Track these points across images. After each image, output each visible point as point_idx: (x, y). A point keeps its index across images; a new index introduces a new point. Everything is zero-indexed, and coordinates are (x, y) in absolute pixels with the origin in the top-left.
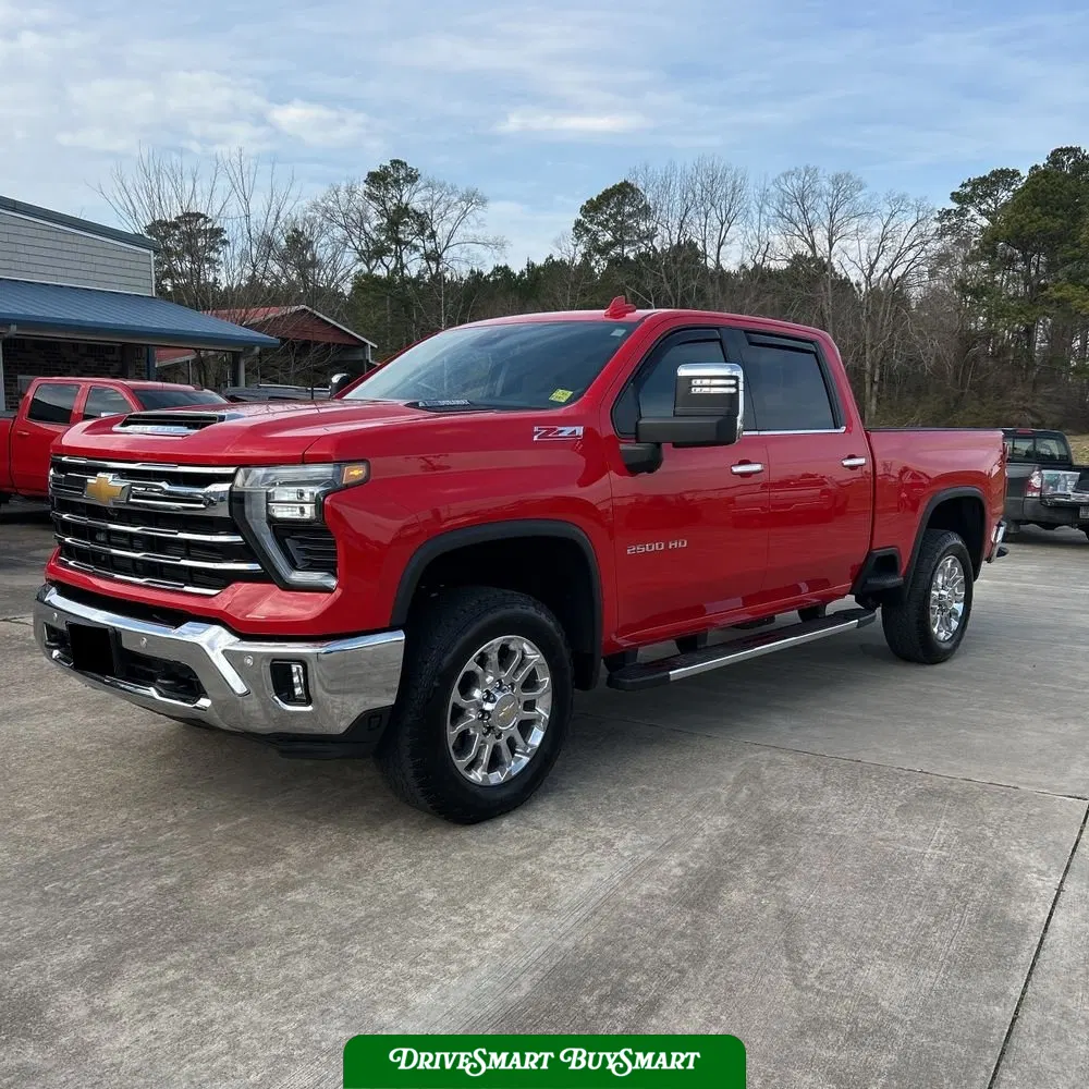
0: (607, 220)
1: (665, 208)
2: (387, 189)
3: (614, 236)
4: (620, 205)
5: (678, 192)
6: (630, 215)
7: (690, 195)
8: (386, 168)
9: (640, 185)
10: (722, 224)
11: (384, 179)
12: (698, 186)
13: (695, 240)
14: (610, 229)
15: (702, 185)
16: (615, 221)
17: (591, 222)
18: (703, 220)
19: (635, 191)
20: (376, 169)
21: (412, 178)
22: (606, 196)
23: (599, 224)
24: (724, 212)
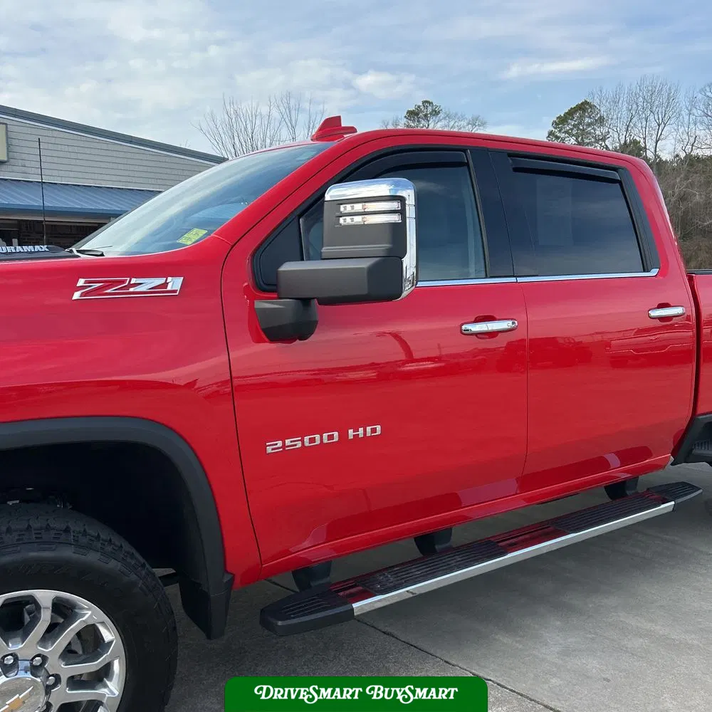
0: (572, 129)
1: (615, 117)
2: (418, 121)
3: (577, 140)
4: (581, 117)
5: (625, 105)
6: (589, 125)
7: (635, 106)
8: (419, 107)
9: (596, 102)
10: (659, 125)
11: (417, 114)
12: (641, 99)
13: (638, 139)
14: (573, 135)
15: (644, 98)
16: (578, 129)
17: (560, 131)
18: (644, 123)
19: (592, 106)
20: (412, 108)
21: (436, 113)
22: (571, 113)
23: (566, 132)
24: (660, 116)
